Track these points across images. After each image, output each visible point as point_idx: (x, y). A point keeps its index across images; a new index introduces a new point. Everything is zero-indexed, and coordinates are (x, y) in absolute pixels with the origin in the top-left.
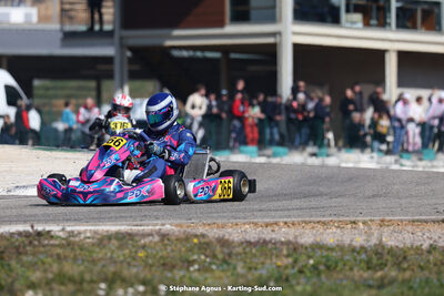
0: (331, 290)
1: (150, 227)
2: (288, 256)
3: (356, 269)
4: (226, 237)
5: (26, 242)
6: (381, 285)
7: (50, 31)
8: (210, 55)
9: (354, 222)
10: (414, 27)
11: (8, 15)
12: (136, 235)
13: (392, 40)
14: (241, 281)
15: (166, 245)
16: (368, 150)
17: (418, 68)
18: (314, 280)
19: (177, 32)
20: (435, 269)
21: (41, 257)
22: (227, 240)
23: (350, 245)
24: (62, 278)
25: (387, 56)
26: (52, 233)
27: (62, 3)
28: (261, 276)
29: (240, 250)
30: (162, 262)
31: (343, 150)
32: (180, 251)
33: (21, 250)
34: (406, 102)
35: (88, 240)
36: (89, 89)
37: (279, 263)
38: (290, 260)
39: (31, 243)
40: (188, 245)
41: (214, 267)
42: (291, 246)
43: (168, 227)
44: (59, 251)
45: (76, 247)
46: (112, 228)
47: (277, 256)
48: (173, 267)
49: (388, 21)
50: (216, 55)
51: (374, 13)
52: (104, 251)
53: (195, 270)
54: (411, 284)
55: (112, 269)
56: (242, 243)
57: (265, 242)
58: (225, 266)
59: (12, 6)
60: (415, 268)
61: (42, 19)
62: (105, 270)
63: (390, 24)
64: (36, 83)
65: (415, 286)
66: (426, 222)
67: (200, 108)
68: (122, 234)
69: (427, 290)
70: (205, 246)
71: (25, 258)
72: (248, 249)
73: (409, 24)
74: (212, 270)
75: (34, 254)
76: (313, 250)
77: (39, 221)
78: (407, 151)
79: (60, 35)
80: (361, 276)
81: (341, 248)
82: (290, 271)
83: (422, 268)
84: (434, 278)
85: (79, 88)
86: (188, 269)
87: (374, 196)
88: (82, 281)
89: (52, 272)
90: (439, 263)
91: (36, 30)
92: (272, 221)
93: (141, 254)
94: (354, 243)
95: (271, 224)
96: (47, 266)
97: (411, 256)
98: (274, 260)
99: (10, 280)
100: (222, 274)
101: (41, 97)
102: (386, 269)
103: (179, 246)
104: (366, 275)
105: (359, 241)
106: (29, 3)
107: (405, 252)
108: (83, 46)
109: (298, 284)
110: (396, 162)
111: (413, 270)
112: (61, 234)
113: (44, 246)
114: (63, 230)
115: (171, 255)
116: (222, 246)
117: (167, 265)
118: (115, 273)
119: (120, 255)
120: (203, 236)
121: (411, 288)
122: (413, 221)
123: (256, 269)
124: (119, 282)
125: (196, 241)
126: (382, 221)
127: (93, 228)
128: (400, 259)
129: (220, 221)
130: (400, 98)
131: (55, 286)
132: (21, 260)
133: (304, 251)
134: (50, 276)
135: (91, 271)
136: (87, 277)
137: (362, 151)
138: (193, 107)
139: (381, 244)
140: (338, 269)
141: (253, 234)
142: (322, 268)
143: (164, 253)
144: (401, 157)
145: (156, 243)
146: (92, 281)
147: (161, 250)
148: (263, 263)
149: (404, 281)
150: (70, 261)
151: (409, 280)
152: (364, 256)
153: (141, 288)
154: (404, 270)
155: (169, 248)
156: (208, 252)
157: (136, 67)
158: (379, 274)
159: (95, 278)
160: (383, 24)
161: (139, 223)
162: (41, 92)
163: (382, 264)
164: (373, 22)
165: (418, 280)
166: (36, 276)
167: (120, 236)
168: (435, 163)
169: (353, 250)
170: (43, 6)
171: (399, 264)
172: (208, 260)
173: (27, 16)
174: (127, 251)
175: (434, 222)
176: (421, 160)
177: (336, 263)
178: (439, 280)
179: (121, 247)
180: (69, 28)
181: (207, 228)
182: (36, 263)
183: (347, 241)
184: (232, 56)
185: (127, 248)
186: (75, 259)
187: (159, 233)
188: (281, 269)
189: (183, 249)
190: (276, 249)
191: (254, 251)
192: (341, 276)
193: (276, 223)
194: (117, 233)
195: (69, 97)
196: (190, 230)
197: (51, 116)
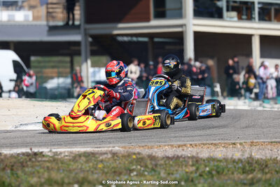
1: (105, 149)
2: (193, 165)
3: (235, 174)
4: (154, 154)
5: (28, 159)
6: (252, 183)
7: (40, 26)
8: (141, 39)
9: (234, 144)
10: (270, 20)
11: (14, 16)
12: (97, 153)
13: (256, 28)
15: (115, 160)
16: (243, 98)
17: (274, 46)
18: (210, 180)
19: (121, 25)
21: (37, 168)
22: (154, 157)
23: (232, 158)
24: (50, 181)
25: (253, 38)
26: (44, 153)
27: (47, 8)
28: (175, 178)
29: (162, 162)
30: (113, 170)
31: (227, 99)
32: (125, 163)
33: (24, 164)
34: (265, 68)
35: (66, 158)
36: (66, 62)
37: (187, 170)
38: (194, 168)
39: (30, 159)
40: (130, 160)
41: (146, 173)
42: (195, 160)
43: (117, 148)
44: (48, 164)
45: (59, 162)
46: (81, 149)
47: (186, 166)
48: (120, 174)
49: (253, 16)
50: (146, 39)
51: (244, 12)
52: (77, 164)
53: (134, 175)
54: (271, 182)
55: (82, 175)
56: (163, 158)
57: (178, 157)
58: (153, 173)
59: (16, 10)
60: (273, 172)
61: (35, 18)
62: (77, 176)
63: (254, 18)
64: (33, 58)
65: (274, 183)
67: (135, 73)
68: (88, 153)
70: (140, 160)
71: (27, 169)
72: (167, 162)
73: (267, 18)
74: (145, 176)
75: (32, 167)
76: (209, 161)
77: (36, 146)
78: (267, 98)
79: (47, 28)
80: (239, 178)
81: (226, 160)
82: (194, 175)
83: (277, 172)
85: (60, 62)
86: (130, 175)
87: (246, 127)
88: (63, 183)
89: (44, 178)
91: (32, 25)
92: (182, 143)
93: (100, 166)
94: (234, 157)
95: (182, 146)
96: (41, 174)
97: (270, 164)
98: (184, 168)
99: (17, 183)
100: (151, 178)
101: (36, 67)
102: (255, 173)
103: (124, 160)
104: (242, 177)
105: (237, 155)
106: (26, 8)
107: (266, 162)
108: (62, 35)
109: (199, 183)
110: (260, 105)
111: (272, 174)
112: (49, 154)
113: (39, 162)
114: (51, 151)
115: (119, 166)
116: (151, 160)
117: (117, 172)
118: (83, 178)
119: (86, 167)
120: (139, 153)
121: (271, 184)
122: (272, 142)
123: (172, 174)
124: (86, 184)
125: (134, 157)
126: (252, 143)
127: (69, 150)
128: (264, 166)
129: (149, 144)
130: (262, 65)
132: (24, 170)
133: (203, 162)
134: (43, 180)
135: (68, 177)
136: (66, 181)
137: (239, 99)
138: (131, 73)
139: (251, 157)
140: (225, 173)
141: (170, 152)
142: (214, 173)
143: (115, 165)
144: (264, 102)
145: (109, 159)
146: (69, 184)
147: (113, 163)
148: (177, 171)
149: (266, 181)
150: (55, 171)
151: (269, 180)
152: (240, 165)
154: (266, 173)
155: (118, 162)
156: (142, 164)
157: (95, 48)
158: (250, 176)
159: (71, 181)
160: (250, 18)
161: (99, 146)
162: (36, 64)
163: (252, 170)
164: (244, 17)
165: (275, 179)
166: (34, 180)
167: (89, 156)
169: (234, 161)
170: (36, 10)
171: (263, 170)
172: (142, 169)
173: (26, 16)
174: (91, 164)
176: (276, 103)
177: (223, 169)
179: (87, 162)
180: (52, 23)
181: (142, 148)
182: (34, 173)
183: (230, 156)
184: (156, 40)
185: (91, 162)
186: (58, 169)
187: (111, 152)
188: (188, 174)
189: (127, 162)
190: (185, 161)
191: (171, 163)
192: (226, 178)
193: (185, 145)
194: (85, 153)
195: (53, 67)
196: (130, 150)
197: (42, 79)
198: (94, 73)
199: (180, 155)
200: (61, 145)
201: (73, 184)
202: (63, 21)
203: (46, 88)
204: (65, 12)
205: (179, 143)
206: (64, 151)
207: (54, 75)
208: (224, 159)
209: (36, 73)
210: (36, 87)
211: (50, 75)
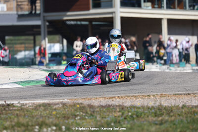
0: (139, 126)
1: (58, 101)
2: (120, 111)
3: (150, 117)
4: (92, 104)
5: (3, 109)
6: (161, 123)
7: (12, 14)
8: (83, 23)
9: (149, 96)
10: (174, 8)
12: (52, 104)
13: (165, 14)
14: (99, 123)
15: (65, 108)
16: (156, 63)
17: (176, 26)
18: (131, 122)
19: (69, 13)
20: (185, 116)
21: (9, 115)
22: (92, 106)
23: (147, 106)
24: (19, 125)
25: (163, 21)
26: (14, 105)
27: (17, 2)
28: (107, 121)
29: (98, 109)
30: (63, 116)
32: (71, 111)
35: (30, 107)
36: (30, 40)
37: (116, 115)
38: (121, 113)
39: (5, 109)
40: (75, 108)
41: (87, 117)
42: (121, 107)
43: (66, 100)
44: (18, 112)
45: (25, 111)
46: (41, 101)
47: (115, 112)
48: (68, 118)
49: (163, 5)
50: (86, 23)
51: (156, 3)
52: (37, 112)
53: (78, 119)
54: (175, 122)
55: (41, 120)
56: (99, 106)
57: (109, 106)
58: (91, 117)
61: (8, 9)
62: (38, 120)
63: (163, 7)
64: (7, 38)
65: (177, 123)
66: (181, 94)
67: (80, 47)
68: (45, 104)
69: (181, 125)
70: (82, 108)
71: (2, 116)
72: (102, 109)
73: (172, 7)
74: (85, 119)
75: (6, 114)
76: (131, 108)
77: (9, 99)
79: (17, 16)
80: (152, 120)
81: (143, 107)
82: (121, 118)
83: (179, 115)
84: (184, 119)
86: (75, 119)
87: (157, 84)
88: (28, 126)
89: (14, 122)
90: (187, 113)
91: (6, 14)
92: (112, 96)
93: (54, 113)
94: (149, 105)
95: (112, 98)
96: (12, 119)
97: (174, 110)
100: (90, 121)
101: (9, 44)
102: (163, 116)
103: (71, 108)
104: (154, 119)
105: (151, 104)
106: (2, 2)
107: (172, 108)
108: (27, 20)
109: (124, 124)
110: (168, 68)
111: (175, 116)
112: (18, 105)
113: (11, 110)
114: (19, 103)
115: (67, 113)
116: (90, 108)
117: (66, 117)
118: (42, 122)
119: (45, 113)
120: (81, 104)
121: (174, 124)
122: (175, 94)
123: (105, 118)
124: (44, 126)
125: (78, 106)
126: (161, 95)
127: (32, 102)
128: (170, 111)
129: (89, 97)
131: (16, 128)
133: (126, 109)
134: (13, 123)
135: (32, 121)
136: (30, 124)
138: (77, 46)
139: (161, 105)
140: (142, 116)
141: (104, 102)
142: (135, 116)
143: (64, 112)
144: (170, 66)
145: (60, 108)
146: (32, 126)
147: (63, 111)
148: (108, 115)
150: (23, 117)
151: (173, 121)
152: (153, 111)
153: (54, 128)
154: (172, 116)
155: (66, 110)
156: (84, 111)
157: (51, 30)
158: (160, 118)
159: (34, 124)
160: (160, 7)
161: (53, 99)
162: (9, 42)
163: (161, 114)
164: (156, 6)
165: (177, 121)
166: (7, 124)
167: (46, 106)
168: (185, 68)
169: (149, 108)
170: (9, 4)
171: (169, 114)
172: (84, 114)
173: (2, 8)
174: (48, 112)
175: (184, 94)
176: (179, 67)
177: (141, 114)
178: (187, 120)
179: (45, 110)
180: (20, 13)
181: (83, 100)
182: (7, 118)
183: (146, 105)
184: (94, 23)
185: (48, 110)
186: (25, 116)
187: (62, 103)
188: (117, 118)
189: (73, 110)
190: (114, 108)
191: (104, 110)
192: (143, 120)
193: (114, 97)
194: (43, 104)
195: (21, 44)
196: (76, 101)
197: (13, 52)
198: (50, 47)
199: (110, 104)
200: (27, 98)
201: (35, 126)
202: (28, 11)
203: (16, 58)
204: (29, 4)
205: (110, 96)
206: (29, 102)
207: (22, 49)
208: (142, 106)
209: (9, 48)
210: (9, 58)
211: (19, 49)
